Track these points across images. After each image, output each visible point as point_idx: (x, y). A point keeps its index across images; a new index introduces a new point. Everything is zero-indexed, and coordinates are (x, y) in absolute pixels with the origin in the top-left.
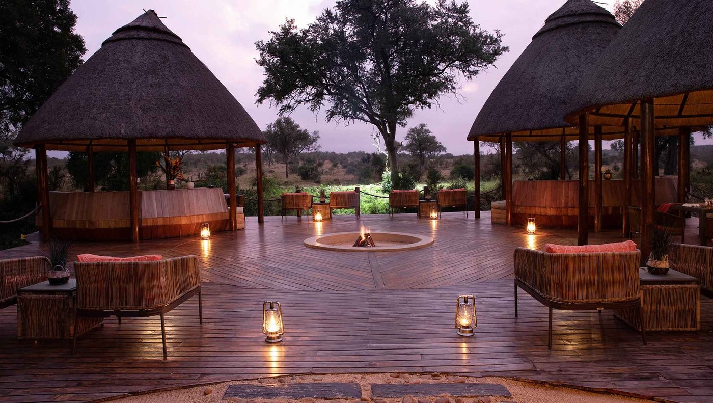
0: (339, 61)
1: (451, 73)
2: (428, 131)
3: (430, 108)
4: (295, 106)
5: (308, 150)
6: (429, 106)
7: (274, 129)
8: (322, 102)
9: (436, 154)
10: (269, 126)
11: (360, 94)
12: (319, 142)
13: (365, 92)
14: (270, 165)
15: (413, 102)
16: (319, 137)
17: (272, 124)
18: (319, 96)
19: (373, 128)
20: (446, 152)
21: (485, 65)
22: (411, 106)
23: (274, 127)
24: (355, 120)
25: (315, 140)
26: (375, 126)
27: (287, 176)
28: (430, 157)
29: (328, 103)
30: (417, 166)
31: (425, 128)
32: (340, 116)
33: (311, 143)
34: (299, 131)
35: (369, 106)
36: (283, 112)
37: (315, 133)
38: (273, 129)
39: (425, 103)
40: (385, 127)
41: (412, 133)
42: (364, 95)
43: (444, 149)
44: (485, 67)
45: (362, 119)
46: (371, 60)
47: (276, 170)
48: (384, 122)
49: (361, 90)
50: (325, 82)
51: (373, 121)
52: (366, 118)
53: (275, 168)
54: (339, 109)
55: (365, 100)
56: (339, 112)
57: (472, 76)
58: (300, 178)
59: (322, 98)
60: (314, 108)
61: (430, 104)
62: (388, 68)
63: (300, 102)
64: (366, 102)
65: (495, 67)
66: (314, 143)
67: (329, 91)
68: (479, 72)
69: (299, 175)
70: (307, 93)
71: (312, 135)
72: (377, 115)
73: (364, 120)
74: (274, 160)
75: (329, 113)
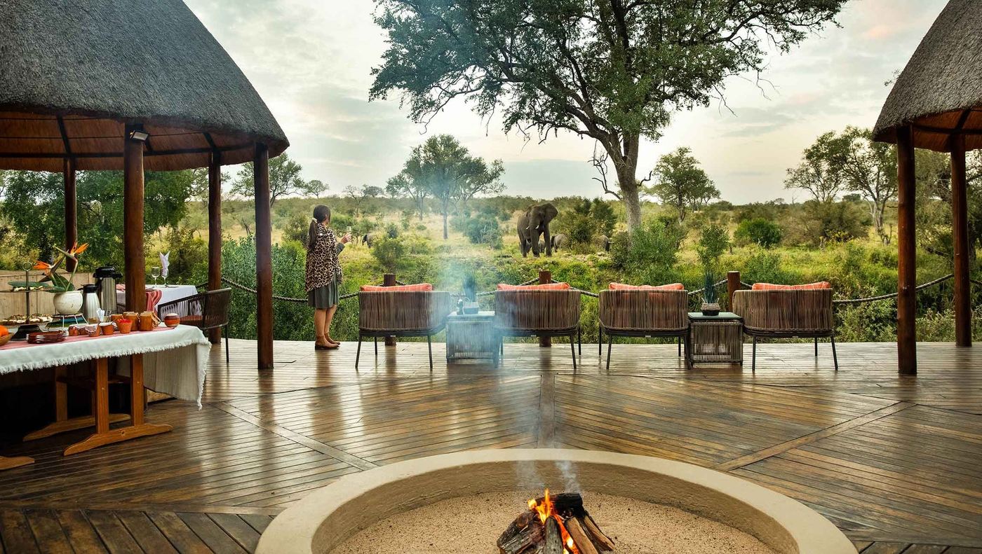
0: (530, 19)
1: (751, 35)
2: (691, 160)
3: (707, 106)
4: (443, 102)
5: (484, 192)
6: (706, 101)
7: (425, 155)
8: (498, 97)
9: (703, 202)
10: (416, 151)
11: (570, 83)
12: (502, 178)
13: (580, 78)
14: (421, 218)
15: (672, 97)
16: (502, 170)
17: (420, 146)
18: (492, 87)
19: (594, 147)
20: (719, 198)
21: (817, 23)
22: (668, 106)
23: (425, 152)
24: (560, 129)
25: (495, 175)
26: (599, 143)
27: (446, 236)
28: (695, 207)
29: (509, 97)
30: (675, 219)
31: (687, 155)
32: (531, 121)
33: (490, 180)
34: (466, 159)
35: (588, 106)
36: (419, 113)
37: (496, 163)
38: (423, 155)
39: (696, 97)
40: (617, 143)
41: (665, 164)
42: (579, 84)
43: (717, 194)
44: (817, 26)
45: (573, 128)
46: (593, 19)
47: (429, 226)
48: (615, 133)
49: (571, 76)
50: (502, 59)
51: (593, 133)
52: (582, 126)
53: (430, 222)
54: (526, 107)
55: (580, 93)
56: (528, 115)
57: (791, 44)
58: (467, 239)
59: (499, 91)
60: (483, 110)
61: (707, 98)
62: (625, 35)
63: (453, 95)
64: (582, 97)
65: (838, 25)
66: (494, 181)
67: (509, 74)
68: (805, 35)
69: (465, 235)
70: (467, 78)
71: (490, 169)
72: (602, 122)
73: (576, 130)
74: (430, 209)
75: (509, 115)
